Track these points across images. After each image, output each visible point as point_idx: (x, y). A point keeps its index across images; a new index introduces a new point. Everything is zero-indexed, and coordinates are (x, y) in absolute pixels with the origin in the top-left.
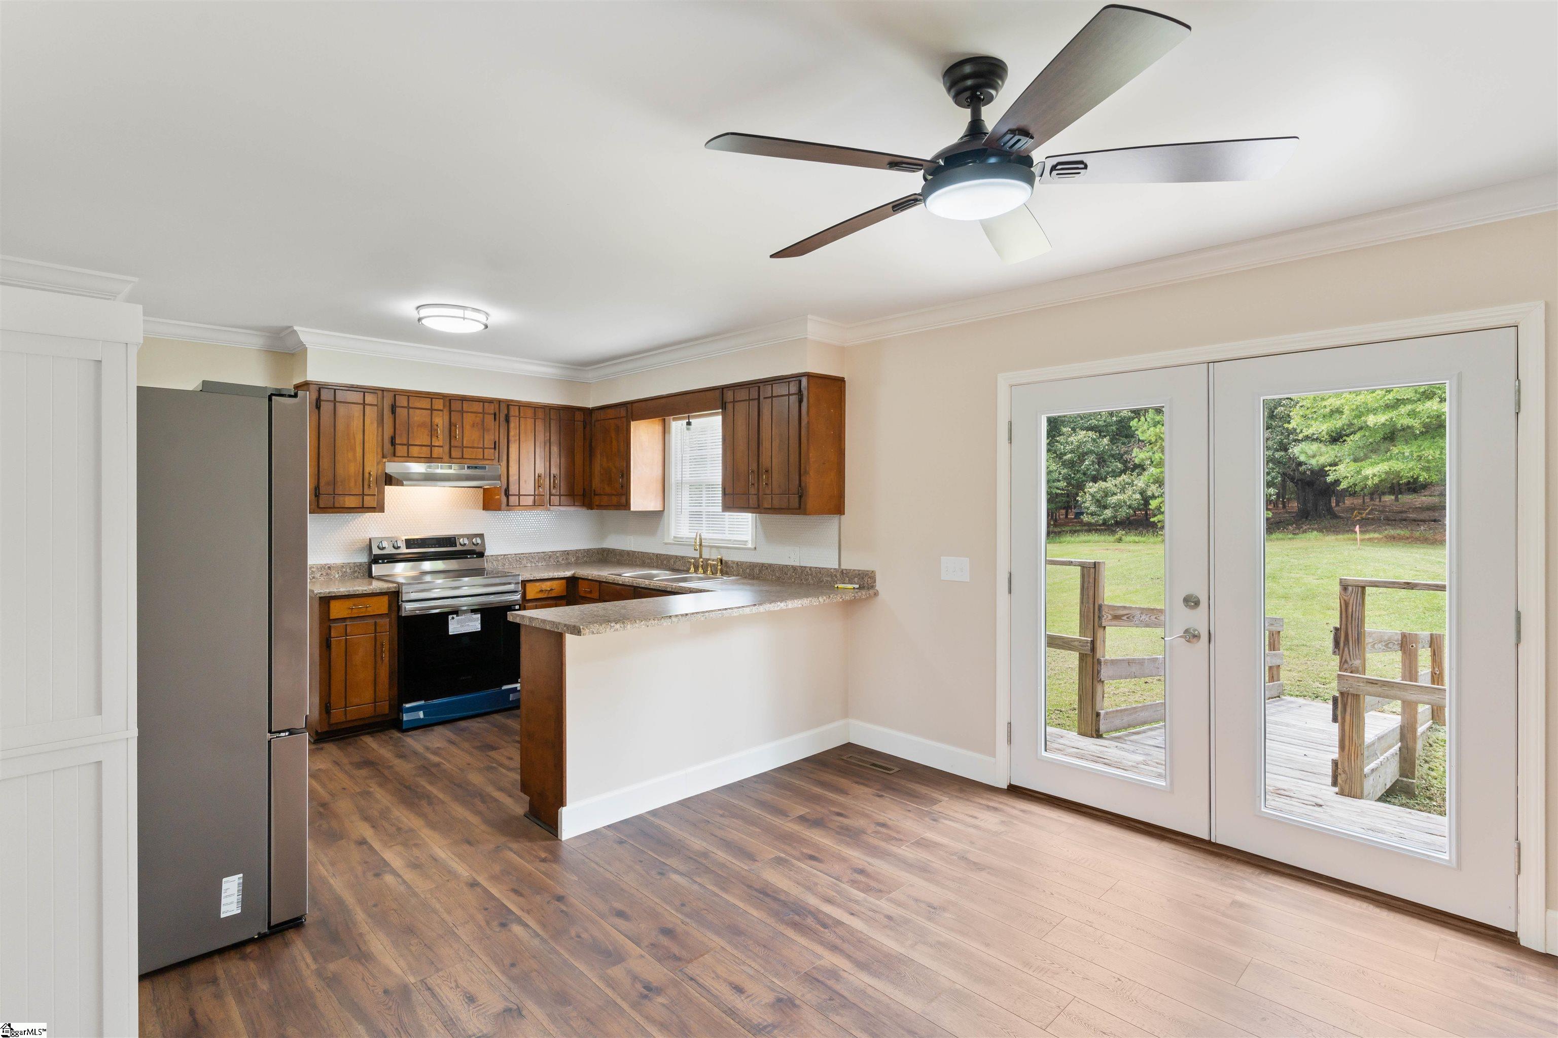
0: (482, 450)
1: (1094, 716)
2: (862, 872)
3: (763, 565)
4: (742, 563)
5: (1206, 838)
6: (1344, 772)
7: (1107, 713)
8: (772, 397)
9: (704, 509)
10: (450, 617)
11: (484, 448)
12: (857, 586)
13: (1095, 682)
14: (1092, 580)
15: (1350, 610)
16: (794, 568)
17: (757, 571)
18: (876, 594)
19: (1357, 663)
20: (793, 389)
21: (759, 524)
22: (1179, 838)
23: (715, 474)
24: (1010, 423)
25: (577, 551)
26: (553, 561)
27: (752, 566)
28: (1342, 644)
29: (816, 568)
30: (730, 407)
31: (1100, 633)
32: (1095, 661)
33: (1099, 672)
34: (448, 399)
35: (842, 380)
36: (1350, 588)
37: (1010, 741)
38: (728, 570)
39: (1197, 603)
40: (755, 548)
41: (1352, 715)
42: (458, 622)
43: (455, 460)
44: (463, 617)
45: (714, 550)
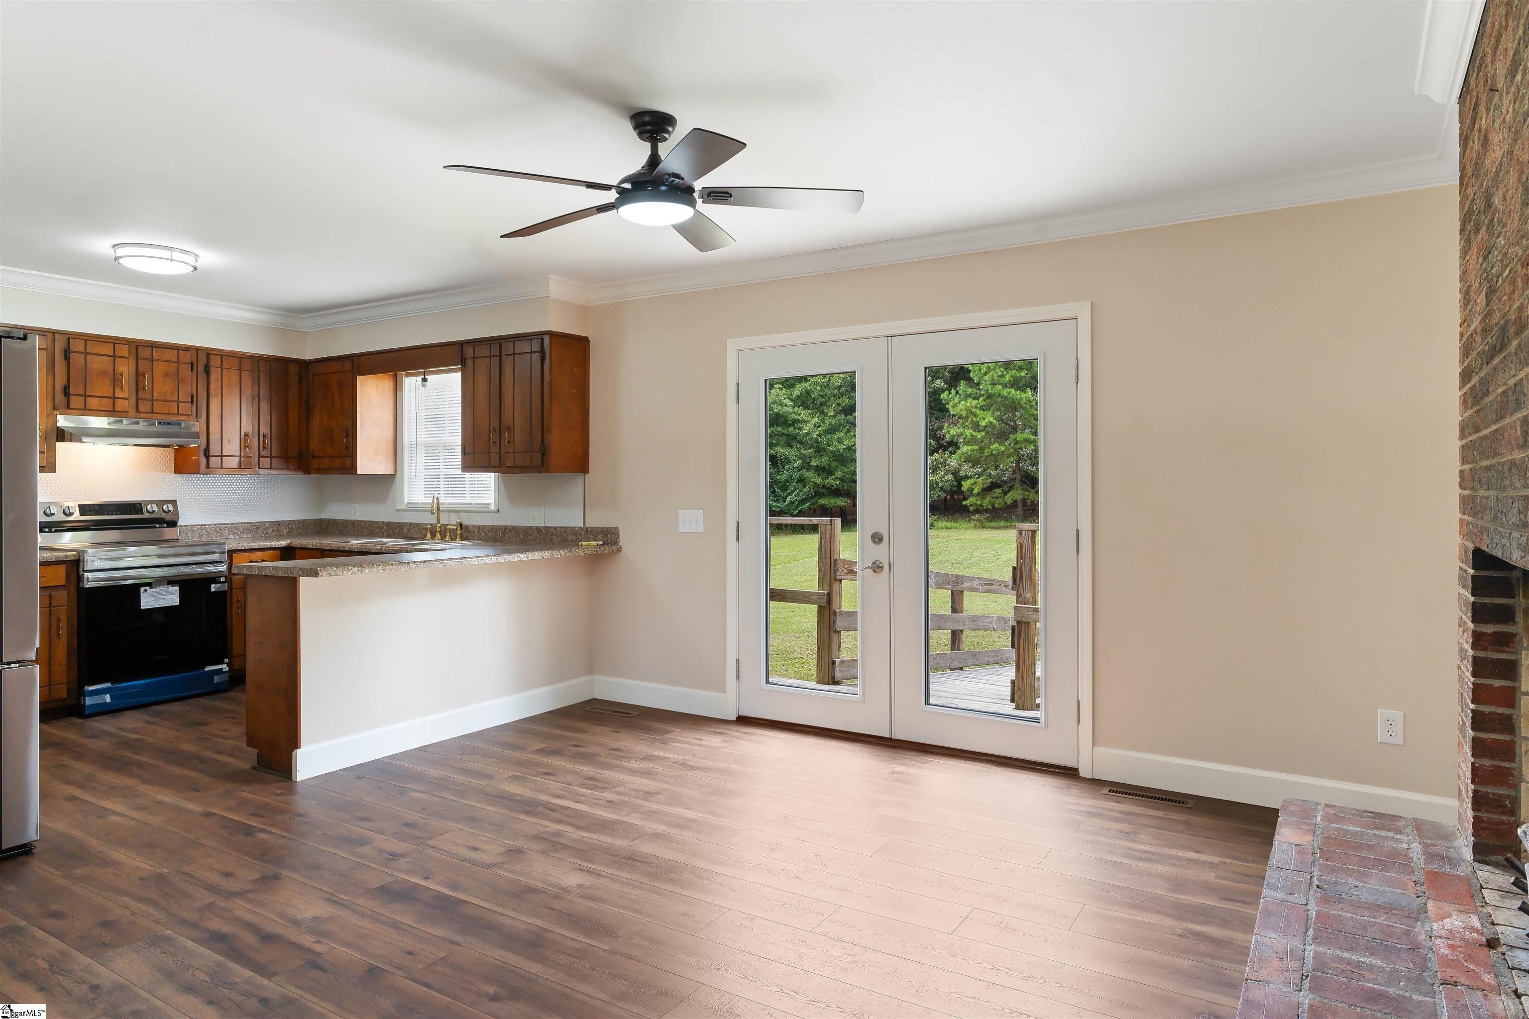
0: (176, 404)
1: (831, 664)
2: (592, 778)
3: (506, 527)
4: (484, 527)
5: (888, 736)
6: (1019, 689)
7: (842, 662)
8: (514, 354)
9: (442, 472)
10: (142, 589)
11: (178, 402)
12: (601, 543)
13: (831, 632)
14: (828, 537)
15: (1024, 551)
16: (539, 529)
17: (500, 533)
18: (620, 550)
19: (1028, 595)
20: (536, 346)
21: (502, 486)
22: (869, 739)
23: (453, 434)
24: (738, 385)
25: (290, 522)
26: (260, 533)
27: (495, 529)
28: (1018, 581)
29: (561, 527)
30: (469, 363)
31: (836, 586)
32: (832, 613)
33: (834, 622)
34: (134, 345)
35: (585, 340)
36: (1024, 532)
37: (738, 677)
38: (469, 535)
39: (881, 540)
40: (498, 511)
41: (1024, 640)
42: (152, 596)
43: (142, 415)
44: (158, 589)
45: (453, 515)
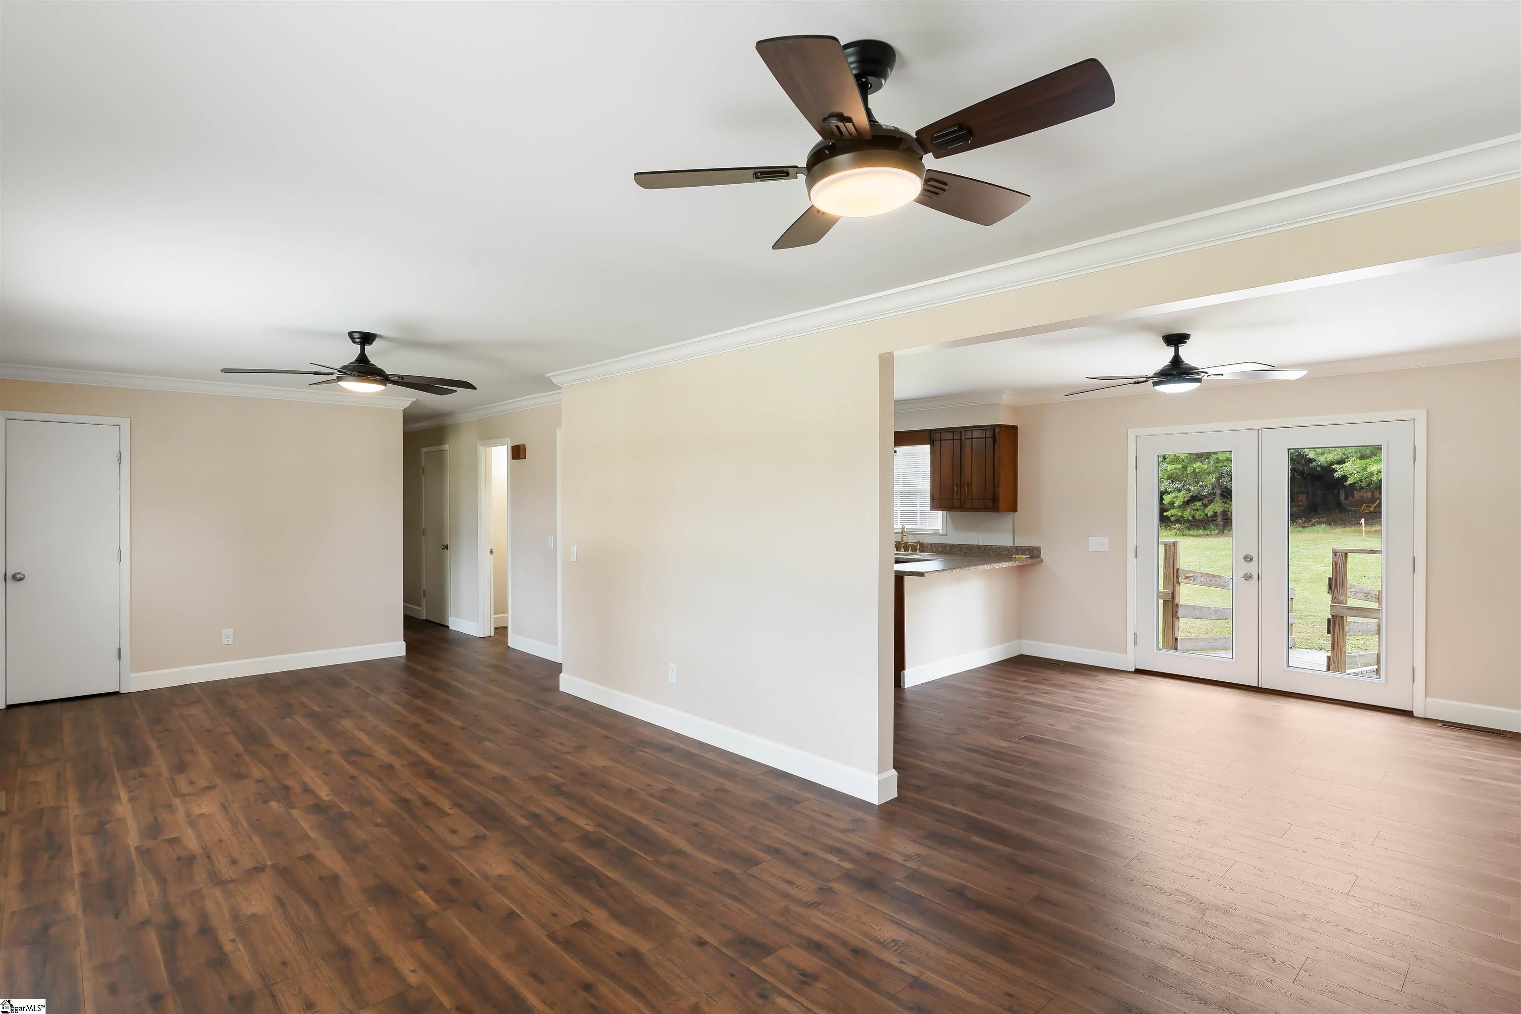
1: (1174, 640)
2: (1077, 697)
3: (953, 545)
4: (936, 543)
5: (1256, 686)
6: (1334, 663)
7: (1181, 639)
8: (972, 438)
9: (918, 509)
12: (1029, 556)
13: (1174, 618)
14: (1172, 553)
15: (1338, 567)
16: (979, 547)
17: (948, 549)
18: (1042, 561)
19: (1342, 598)
20: (989, 434)
21: (949, 519)
22: (1240, 687)
23: (925, 484)
24: (1136, 458)
27: (944, 546)
28: (1333, 588)
29: (997, 545)
30: (937, 443)
31: (1177, 586)
32: (1175, 605)
33: (1177, 612)
35: (1015, 428)
36: (1338, 554)
37: (1136, 644)
38: (924, 549)
39: (1251, 560)
40: (946, 534)
41: (1339, 629)
45: (910, 536)
